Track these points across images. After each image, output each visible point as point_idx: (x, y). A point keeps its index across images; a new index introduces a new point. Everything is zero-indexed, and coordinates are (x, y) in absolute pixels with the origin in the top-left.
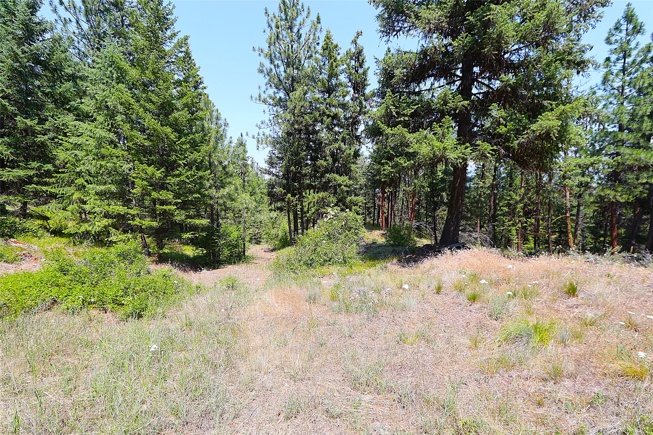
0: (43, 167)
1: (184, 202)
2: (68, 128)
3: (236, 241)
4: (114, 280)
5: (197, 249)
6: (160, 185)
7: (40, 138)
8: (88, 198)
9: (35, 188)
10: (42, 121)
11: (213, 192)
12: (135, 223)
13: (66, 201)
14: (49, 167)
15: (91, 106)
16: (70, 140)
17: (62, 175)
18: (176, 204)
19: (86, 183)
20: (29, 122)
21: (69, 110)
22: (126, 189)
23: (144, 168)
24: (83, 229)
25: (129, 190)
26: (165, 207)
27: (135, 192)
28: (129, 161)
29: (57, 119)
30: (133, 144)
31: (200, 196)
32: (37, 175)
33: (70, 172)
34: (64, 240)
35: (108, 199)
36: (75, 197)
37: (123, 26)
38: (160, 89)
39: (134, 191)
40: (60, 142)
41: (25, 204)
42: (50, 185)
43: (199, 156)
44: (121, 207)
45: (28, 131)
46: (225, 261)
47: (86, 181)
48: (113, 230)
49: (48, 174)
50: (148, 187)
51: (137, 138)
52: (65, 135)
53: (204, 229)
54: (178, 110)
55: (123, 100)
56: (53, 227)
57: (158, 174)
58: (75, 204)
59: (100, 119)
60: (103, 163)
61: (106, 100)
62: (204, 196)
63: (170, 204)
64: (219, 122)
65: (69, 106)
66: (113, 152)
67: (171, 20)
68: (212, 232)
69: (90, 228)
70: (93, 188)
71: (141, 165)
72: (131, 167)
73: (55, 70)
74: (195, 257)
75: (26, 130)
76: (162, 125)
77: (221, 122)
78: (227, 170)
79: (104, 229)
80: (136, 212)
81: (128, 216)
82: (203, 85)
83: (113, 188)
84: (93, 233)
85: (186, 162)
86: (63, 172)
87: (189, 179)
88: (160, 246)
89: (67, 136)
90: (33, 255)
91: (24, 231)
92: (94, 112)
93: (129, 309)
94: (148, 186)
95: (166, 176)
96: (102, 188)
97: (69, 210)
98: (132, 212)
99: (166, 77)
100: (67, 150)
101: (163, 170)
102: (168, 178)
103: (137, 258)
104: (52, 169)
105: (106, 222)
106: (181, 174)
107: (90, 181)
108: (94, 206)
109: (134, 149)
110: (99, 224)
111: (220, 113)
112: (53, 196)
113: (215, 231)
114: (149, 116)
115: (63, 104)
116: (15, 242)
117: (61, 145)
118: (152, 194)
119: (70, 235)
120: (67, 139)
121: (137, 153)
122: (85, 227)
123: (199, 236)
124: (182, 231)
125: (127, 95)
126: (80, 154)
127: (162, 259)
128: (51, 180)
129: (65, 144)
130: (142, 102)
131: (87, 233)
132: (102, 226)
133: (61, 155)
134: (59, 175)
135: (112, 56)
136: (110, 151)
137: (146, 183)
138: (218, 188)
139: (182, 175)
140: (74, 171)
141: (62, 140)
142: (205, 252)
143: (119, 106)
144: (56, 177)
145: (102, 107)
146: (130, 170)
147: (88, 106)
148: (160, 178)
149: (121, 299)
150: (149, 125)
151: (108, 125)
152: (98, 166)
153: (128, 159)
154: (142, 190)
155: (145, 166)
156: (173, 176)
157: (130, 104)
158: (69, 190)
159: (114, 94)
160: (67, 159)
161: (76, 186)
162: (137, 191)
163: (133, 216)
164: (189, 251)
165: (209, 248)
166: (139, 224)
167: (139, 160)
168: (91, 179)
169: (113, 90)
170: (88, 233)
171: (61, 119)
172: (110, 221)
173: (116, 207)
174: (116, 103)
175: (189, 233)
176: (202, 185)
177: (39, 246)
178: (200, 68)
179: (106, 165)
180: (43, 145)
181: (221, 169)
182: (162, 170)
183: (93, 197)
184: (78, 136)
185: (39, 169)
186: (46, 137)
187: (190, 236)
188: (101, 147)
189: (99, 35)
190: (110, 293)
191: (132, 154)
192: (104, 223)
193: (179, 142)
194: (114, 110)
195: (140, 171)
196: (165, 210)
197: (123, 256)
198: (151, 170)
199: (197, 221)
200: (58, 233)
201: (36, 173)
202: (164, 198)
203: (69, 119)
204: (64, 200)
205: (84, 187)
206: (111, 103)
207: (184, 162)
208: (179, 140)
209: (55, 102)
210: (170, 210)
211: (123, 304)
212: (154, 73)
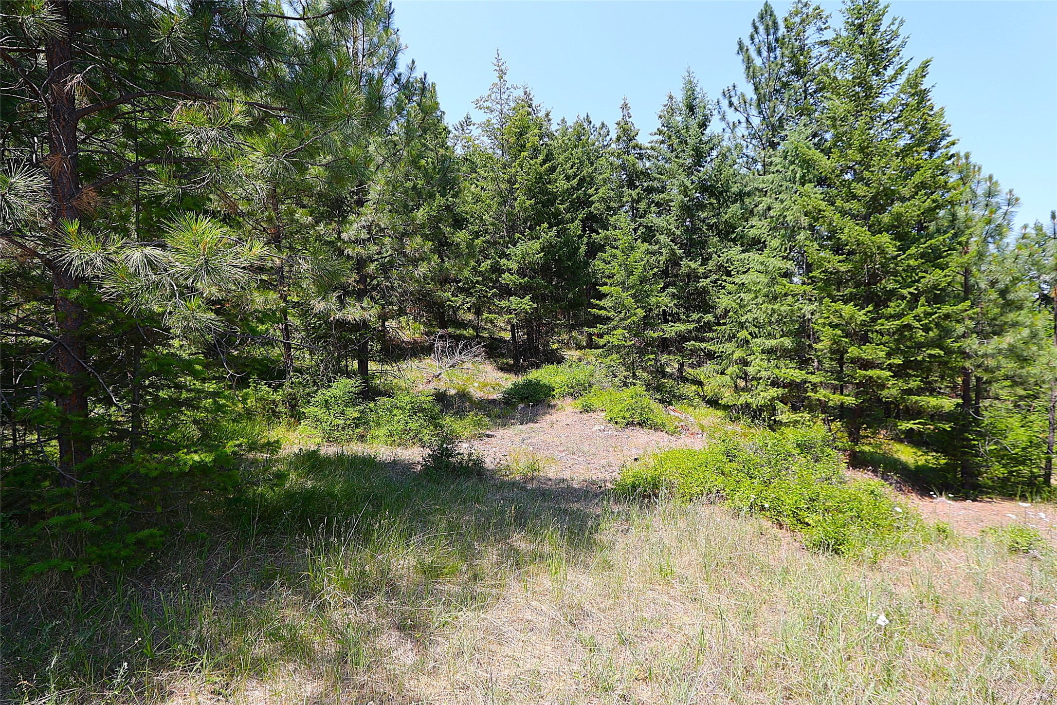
0: (703, 318)
1: (907, 364)
2: (733, 265)
3: (1024, 449)
4: (793, 482)
5: (926, 453)
6: (862, 334)
7: (703, 283)
8: (753, 357)
9: (694, 345)
10: (705, 262)
11: (972, 343)
12: (818, 396)
13: (725, 361)
14: (709, 317)
15: (764, 227)
16: (737, 280)
17: (724, 327)
18: (890, 367)
19: (749, 337)
20: (693, 265)
21: (734, 241)
22: (805, 344)
23: (837, 308)
24: (742, 400)
25: (810, 346)
26: (870, 373)
27: (821, 347)
28: (814, 299)
29: (721, 255)
30: (820, 273)
31: (942, 353)
32: (697, 329)
33: (732, 322)
34: (720, 413)
35: (778, 358)
36: (736, 356)
37: (805, 98)
38: (872, 172)
39: (819, 346)
40: (724, 284)
41: (682, 365)
42: (709, 342)
43: (945, 276)
44: (797, 371)
45: (692, 276)
46: (993, 488)
47: (750, 334)
48: (780, 406)
49: (708, 327)
50: (844, 339)
51: (829, 262)
52: (729, 274)
53: (948, 417)
54: (903, 200)
55: (810, 207)
56: (710, 395)
57: (861, 316)
58: (735, 366)
59: (775, 243)
60: (776, 307)
61: (785, 214)
62: (949, 352)
63: (879, 366)
64: (994, 200)
65: (735, 235)
66: (791, 289)
67: (894, 49)
68: (963, 425)
69: (751, 400)
70: (758, 343)
71: (833, 304)
72: (815, 308)
73: (721, 193)
74: (917, 468)
75: (688, 276)
76: (874, 234)
77: (1000, 199)
78: (1011, 296)
79: (769, 403)
80: (818, 380)
81: (807, 384)
82: (949, 139)
83: (788, 342)
84: (755, 407)
85: (915, 289)
86: (724, 324)
87: (919, 321)
88: (854, 438)
89: (731, 276)
90: (690, 429)
91: (680, 398)
92: (768, 235)
93: (817, 534)
94: (843, 337)
95: (874, 320)
96: (773, 342)
97: (729, 373)
98: (814, 379)
99: (884, 149)
100: (730, 293)
101: (870, 308)
102: (879, 321)
103: (825, 454)
104: (713, 320)
105: (774, 392)
106: (903, 314)
107: (755, 333)
108: (759, 368)
109: (822, 279)
110: (764, 395)
111: (996, 182)
112: (710, 356)
113: (970, 422)
114: (849, 223)
115: (728, 233)
116: (674, 411)
117: (724, 287)
118: (849, 351)
119: (726, 407)
120: (731, 279)
121: (826, 286)
122: (744, 398)
123: (936, 428)
124: (898, 417)
125: (816, 198)
126: (747, 297)
127: (857, 461)
128: (710, 335)
129: (729, 287)
130: (839, 203)
131: (746, 407)
132: (769, 397)
133: (724, 301)
134: (719, 328)
135: (797, 148)
136: (787, 287)
137: (840, 332)
138: (984, 336)
139: (906, 315)
140: (736, 322)
141: (725, 281)
142: (943, 462)
143: (803, 218)
144: (716, 330)
145: (778, 225)
146: (812, 314)
147: (760, 228)
148: (863, 324)
149: (806, 514)
150: (850, 237)
151: (786, 249)
152: (769, 312)
153: (812, 296)
154: (832, 344)
155: (839, 305)
156: (889, 318)
157: (820, 211)
158: (729, 347)
159: (796, 203)
160: (730, 306)
161: (737, 341)
162: (823, 345)
163: (814, 385)
164: (907, 455)
165: (954, 456)
166: (823, 398)
167: (830, 296)
168: (756, 330)
169: (795, 197)
170: (748, 405)
171: (726, 254)
172: (780, 391)
173: (790, 371)
174: (799, 214)
175: (912, 422)
176: (946, 333)
177: (695, 418)
178: (942, 109)
179: (779, 309)
180: (705, 291)
181: (994, 295)
182: (867, 309)
183: (760, 357)
184: (745, 273)
185: (699, 321)
186: (708, 280)
187: (915, 427)
188: (774, 284)
189: (773, 126)
190: (789, 501)
191: (819, 288)
192: (772, 394)
193: (903, 257)
194: (794, 227)
195: (831, 314)
196: (871, 377)
197: (804, 447)
198: (848, 310)
199: (933, 401)
200: (713, 402)
201: (696, 327)
202: (871, 357)
203: (734, 252)
204: (723, 360)
205: (747, 342)
206: (792, 217)
207: (911, 290)
208: (904, 254)
209: (719, 234)
210: (879, 378)
211: (808, 525)
212: (861, 150)
